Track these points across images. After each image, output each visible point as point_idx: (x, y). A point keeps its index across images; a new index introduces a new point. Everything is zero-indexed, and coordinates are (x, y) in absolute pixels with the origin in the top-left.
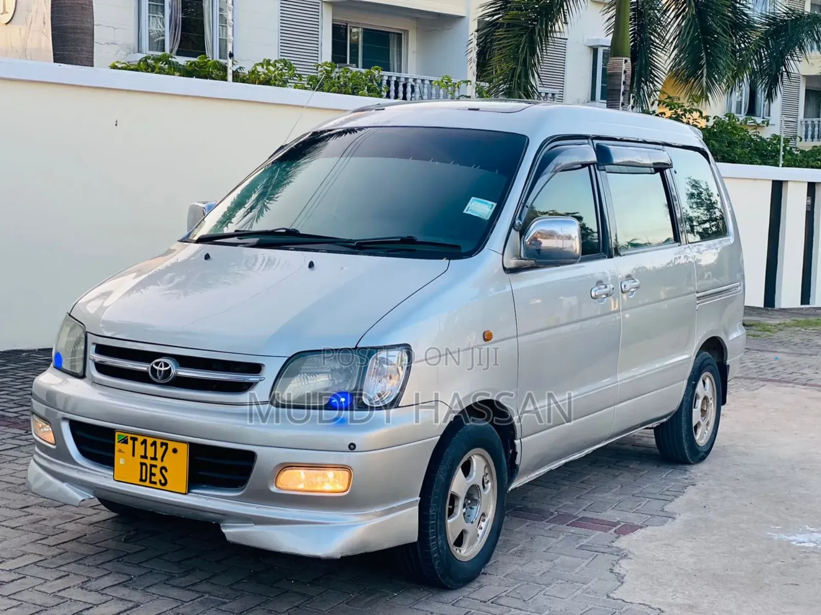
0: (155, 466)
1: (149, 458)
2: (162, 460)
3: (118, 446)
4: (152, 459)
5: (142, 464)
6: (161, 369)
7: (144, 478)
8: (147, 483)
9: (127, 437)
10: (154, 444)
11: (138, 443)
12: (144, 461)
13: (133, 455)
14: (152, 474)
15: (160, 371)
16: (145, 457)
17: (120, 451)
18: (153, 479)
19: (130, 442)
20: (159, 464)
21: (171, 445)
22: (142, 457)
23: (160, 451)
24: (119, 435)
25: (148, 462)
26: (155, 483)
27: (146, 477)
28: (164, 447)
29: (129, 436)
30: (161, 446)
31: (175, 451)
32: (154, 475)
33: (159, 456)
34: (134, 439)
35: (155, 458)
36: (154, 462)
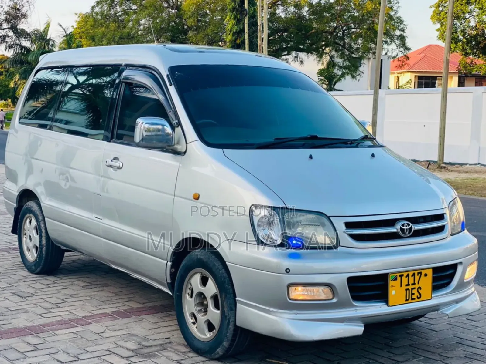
0: (414, 288)
1: (411, 284)
2: (418, 283)
3: (391, 283)
4: (412, 284)
5: (406, 290)
6: (406, 228)
7: (408, 298)
8: (410, 301)
9: (397, 275)
10: (414, 275)
11: (404, 278)
12: (407, 287)
13: (401, 286)
14: (413, 294)
15: (407, 229)
16: (408, 285)
17: (392, 286)
18: (413, 297)
19: (399, 278)
20: (416, 286)
21: (424, 272)
22: (406, 285)
23: (417, 278)
24: (391, 276)
25: (410, 287)
26: (414, 299)
27: (409, 297)
28: (419, 275)
29: (398, 274)
30: (418, 275)
31: (426, 275)
32: (414, 294)
33: (416, 282)
34: (401, 276)
35: (414, 284)
36: (413, 286)
